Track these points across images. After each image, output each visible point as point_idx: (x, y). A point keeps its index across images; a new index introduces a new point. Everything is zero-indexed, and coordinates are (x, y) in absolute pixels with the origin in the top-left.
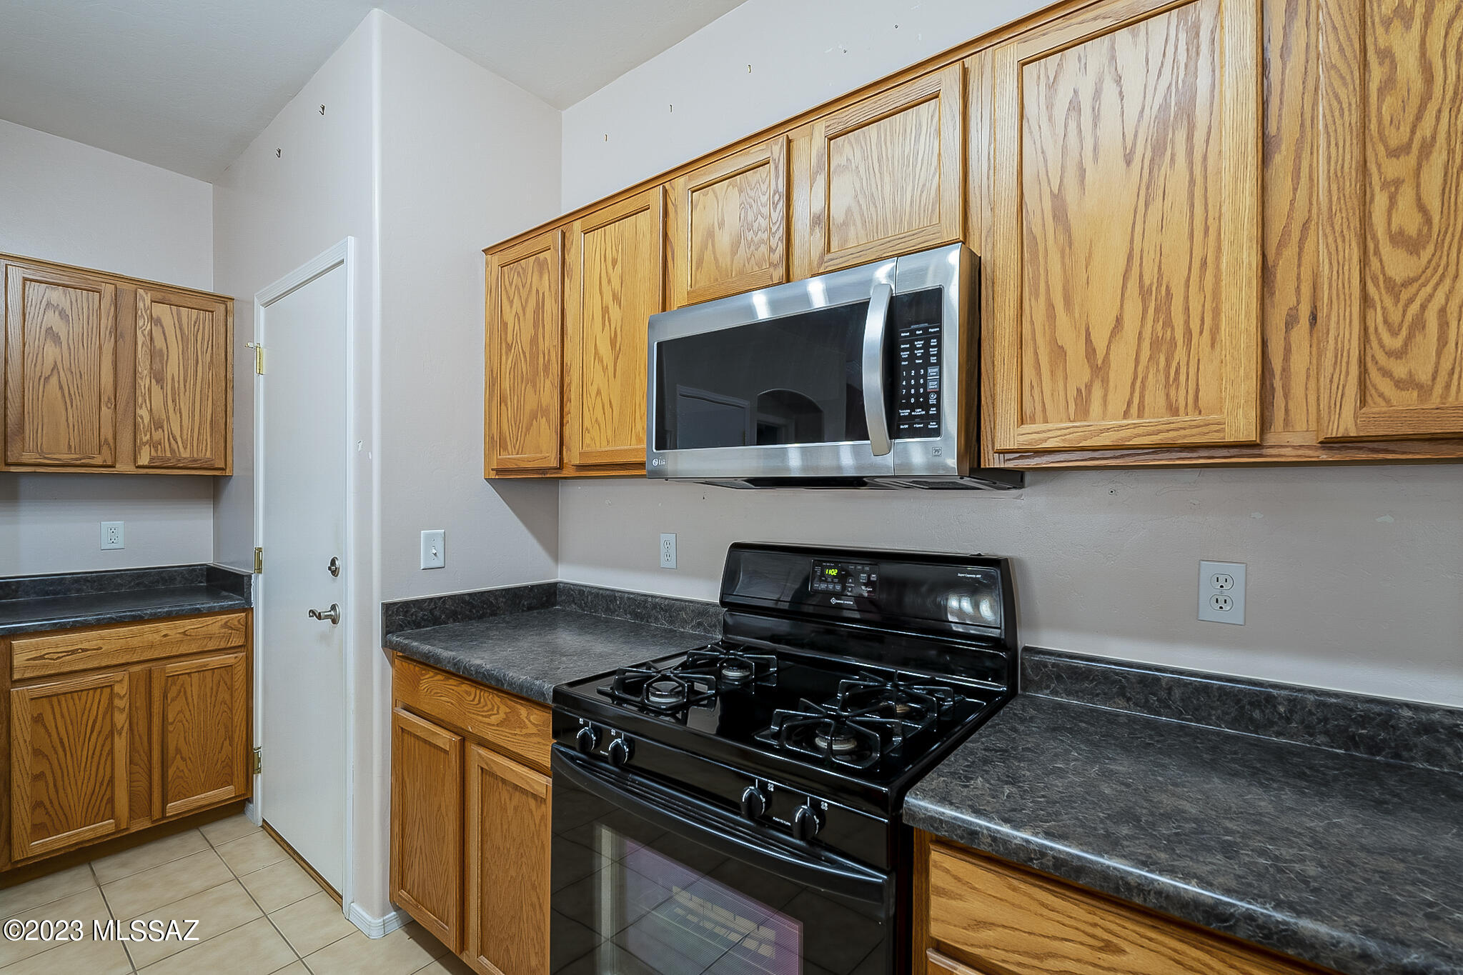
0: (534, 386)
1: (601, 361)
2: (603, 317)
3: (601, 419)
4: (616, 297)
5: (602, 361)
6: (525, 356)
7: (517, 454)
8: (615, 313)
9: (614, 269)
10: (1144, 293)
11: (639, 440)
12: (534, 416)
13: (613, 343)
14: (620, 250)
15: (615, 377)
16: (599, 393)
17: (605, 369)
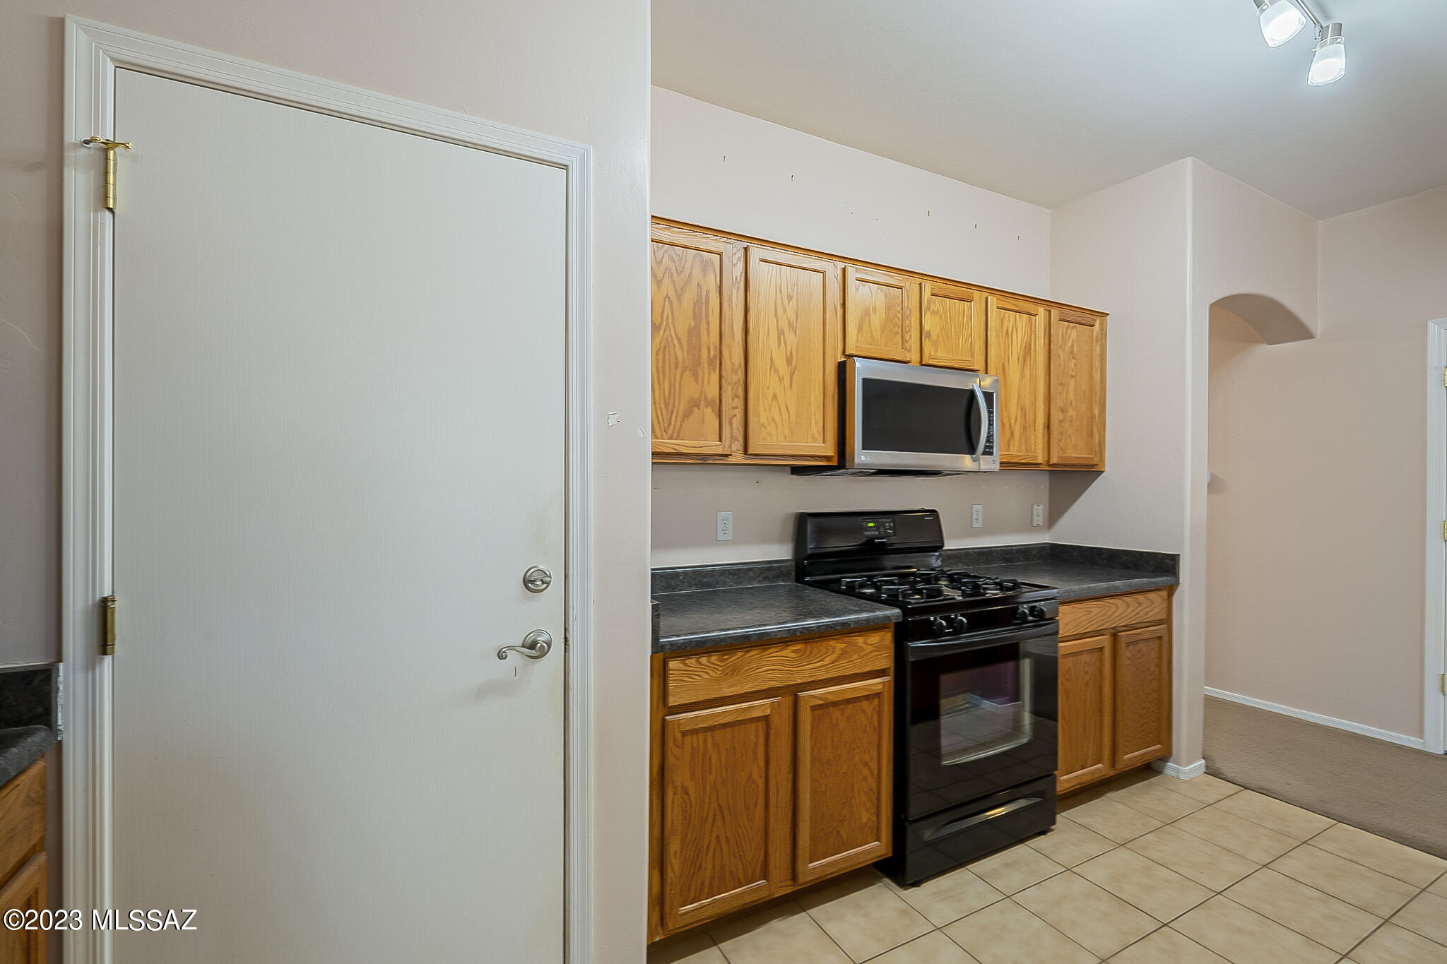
0: (695, 375)
1: (777, 371)
2: (779, 337)
3: (777, 417)
4: (790, 325)
5: (778, 373)
6: (680, 343)
7: (671, 439)
8: (789, 335)
9: (789, 302)
10: (1022, 409)
11: (815, 440)
12: (695, 404)
13: (789, 361)
14: (795, 290)
15: (791, 388)
16: (775, 397)
17: (781, 380)
